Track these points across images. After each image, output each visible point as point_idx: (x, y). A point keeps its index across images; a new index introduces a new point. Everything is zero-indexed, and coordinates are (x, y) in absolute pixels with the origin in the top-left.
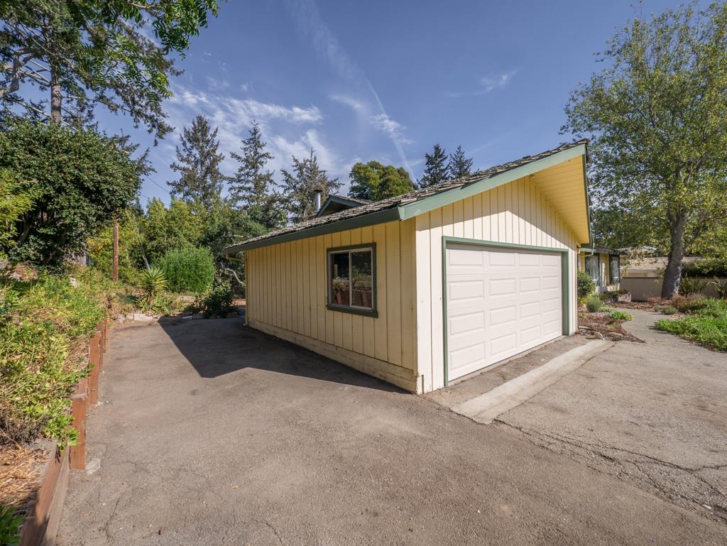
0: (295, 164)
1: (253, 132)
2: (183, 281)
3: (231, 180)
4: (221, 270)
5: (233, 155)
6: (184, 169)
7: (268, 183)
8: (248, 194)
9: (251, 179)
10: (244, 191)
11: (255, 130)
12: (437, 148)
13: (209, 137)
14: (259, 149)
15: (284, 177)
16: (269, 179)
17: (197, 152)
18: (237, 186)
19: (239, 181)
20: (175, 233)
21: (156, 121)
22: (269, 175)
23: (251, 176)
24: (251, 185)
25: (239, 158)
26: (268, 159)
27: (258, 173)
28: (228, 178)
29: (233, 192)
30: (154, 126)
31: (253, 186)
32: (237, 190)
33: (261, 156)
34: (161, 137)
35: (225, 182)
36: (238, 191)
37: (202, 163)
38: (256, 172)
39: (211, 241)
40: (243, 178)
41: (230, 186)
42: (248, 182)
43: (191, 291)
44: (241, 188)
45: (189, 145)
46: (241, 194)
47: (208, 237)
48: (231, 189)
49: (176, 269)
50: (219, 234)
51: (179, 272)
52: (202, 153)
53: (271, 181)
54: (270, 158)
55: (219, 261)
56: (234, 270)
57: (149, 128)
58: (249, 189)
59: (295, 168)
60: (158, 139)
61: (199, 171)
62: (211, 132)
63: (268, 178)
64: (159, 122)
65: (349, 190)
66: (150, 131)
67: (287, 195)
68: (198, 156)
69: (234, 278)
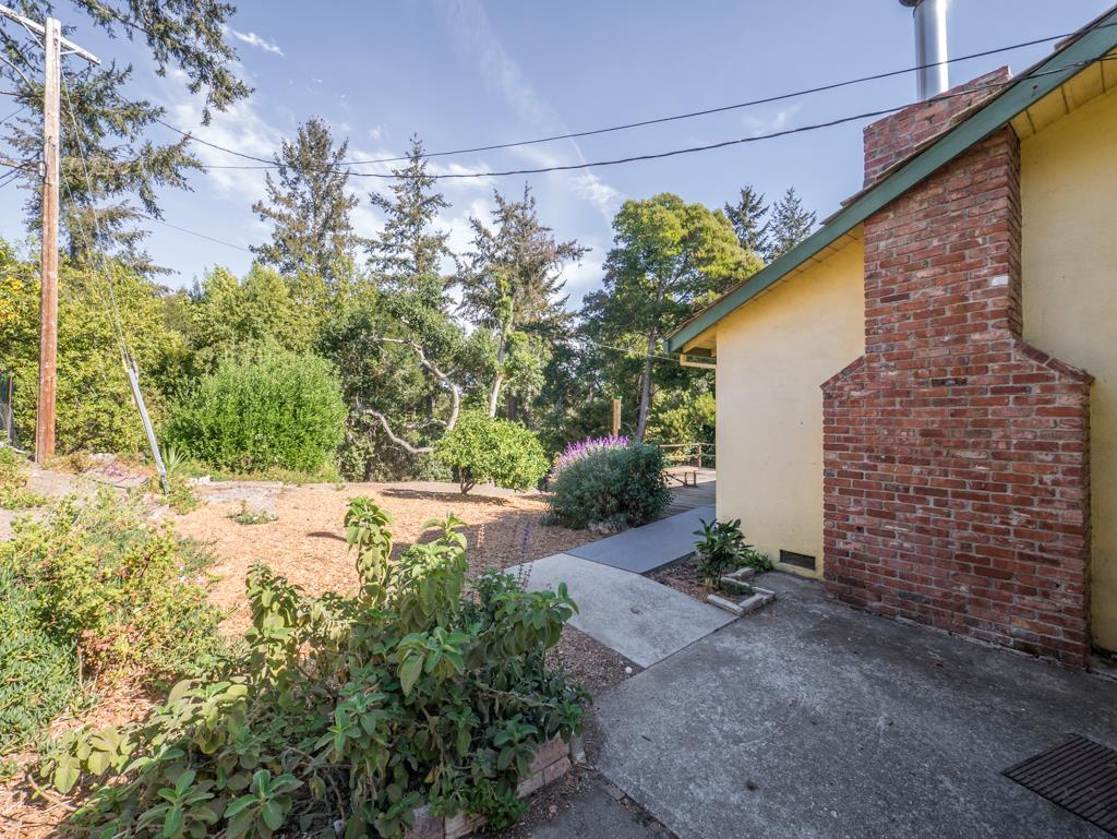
0: (498, 208)
1: (413, 155)
2: (260, 441)
3: (372, 245)
4: (355, 414)
5: (376, 200)
6: (281, 217)
7: (439, 253)
8: (402, 271)
9: (408, 243)
10: (395, 267)
11: (416, 153)
12: (746, 194)
13: (330, 160)
14: (425, 187)
15: (473, 235)
16: (440, 245)
17: (308, 189)
18: (382, 257)
19: (387, 247)
20: (254, 330)
21: (210, 63)
22: (441, 239)
23: (408, 238)
24: (408, 255)
25: (386, 204)
26: (440, 208)
27: (422, 233)
28: (366, 241)
29: (374, 266)
30: (204, 77)
31: (412, 258)
32: (381, 266)
33: (428, 202)
34: (220, 106)
35: (359, 249)
36: (385, 267)
37: (317, 208)
38: (417, 230)
39: (334, 350)
40: (393, 241)
41: (369, 256)
42: (402, 248)
43: (284, 466)
44: (389, 260)
45: (291, 174)
46: (389, 272)
47: (328, 339)
48: (371, 261)
49: (242, 408)
50: (352, 334)
51: (251, 417)
52: (315, 191)
53: (445, 251)
54: (444, 205)
55: (350, 393)
56: (382, 413)
57: (192, 81)
58: (405, 262)
59: (497, 217)
60: (214, 111)
61: (312, 224)
62: (335, 149)
63: (438, 242)
64: (216, 68)
65: (606, 257)
66: (194, 88)
67: (478, 271)
68: (308, 196)
69: (380, 429)
